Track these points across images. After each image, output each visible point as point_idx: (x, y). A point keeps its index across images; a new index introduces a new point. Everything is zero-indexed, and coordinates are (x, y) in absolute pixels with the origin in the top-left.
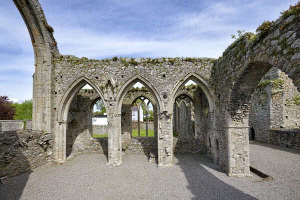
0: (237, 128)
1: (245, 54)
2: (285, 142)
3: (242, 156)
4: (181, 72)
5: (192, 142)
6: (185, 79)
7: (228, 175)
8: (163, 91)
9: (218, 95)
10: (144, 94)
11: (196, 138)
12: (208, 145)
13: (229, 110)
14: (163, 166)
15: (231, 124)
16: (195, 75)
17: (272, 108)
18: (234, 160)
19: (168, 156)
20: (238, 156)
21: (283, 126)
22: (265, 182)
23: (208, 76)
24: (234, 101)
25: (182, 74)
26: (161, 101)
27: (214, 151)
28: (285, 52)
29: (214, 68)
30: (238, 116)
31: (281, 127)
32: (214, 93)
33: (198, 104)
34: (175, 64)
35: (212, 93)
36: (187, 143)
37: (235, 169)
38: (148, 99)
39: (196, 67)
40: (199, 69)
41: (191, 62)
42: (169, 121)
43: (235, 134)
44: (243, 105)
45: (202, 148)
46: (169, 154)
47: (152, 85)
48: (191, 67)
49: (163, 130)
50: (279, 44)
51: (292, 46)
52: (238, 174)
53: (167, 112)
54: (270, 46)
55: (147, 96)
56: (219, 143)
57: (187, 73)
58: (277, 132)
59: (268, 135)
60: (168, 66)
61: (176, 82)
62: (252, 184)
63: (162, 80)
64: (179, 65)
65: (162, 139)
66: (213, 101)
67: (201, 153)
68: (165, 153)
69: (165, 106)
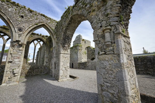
0: (65, 54)
1: (69, 14)
2: (82, 67)
3: (66, 69)
4: (37, 19)
5: (41, 67)
6: (39, 24)
7: (58, 81)
8: (18, 26)
9: (58, 38)
10: (4, 31)
11: (45, 65)
12: (51, 68)
13: (61, 44)
14: (6, 86)
15: (62, 51)
16: (46, 25)
17: (79, 55)
18: (62, 71)
19: (15, 76)
20: (64, 69)
21: (82, 61)
22: (75, 80)
23: (54, 28)
24: (64, 39)
25: (37, 21)
26: (16, 32)
27: (53, 70)
28: (84, 6)
29: (57, 25)
30: (66, 48)
31: (81, 62)
32: (56, 37)
33: (48, 46)
34: (33, 13)
35: (55, 37)
36: (38, 68)
37: (62, 76)
38: (8, 36)
39: (47, 21)
40: (49, 23)
41: (44, 17)
42: (21, 48)
43: (64, 57)
44: (68, 43)
45: (47, 71)
46: (16, 75)
47: (8, 18)
48: (44, 20)
49: (13, 55)
50: (82, 4)
51: (87, 3)
52: (63, 79)
53: (20, 41)
54: (79, 6)
55: (7, 33)
56: (56, 64)
57: (41, 21)
58: (80, 63)
59: (77, 65)
60: (27, 12)
61: (32, 24)
62: (70, 82)
63: (20, 18)
64: (36, 15)
65: (11, 62)
66: (55, 42)
67: (47, 74)
68: (12, 74)
69: (19, 37)
